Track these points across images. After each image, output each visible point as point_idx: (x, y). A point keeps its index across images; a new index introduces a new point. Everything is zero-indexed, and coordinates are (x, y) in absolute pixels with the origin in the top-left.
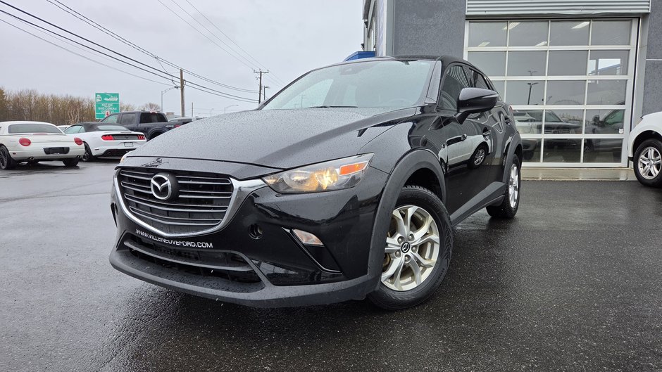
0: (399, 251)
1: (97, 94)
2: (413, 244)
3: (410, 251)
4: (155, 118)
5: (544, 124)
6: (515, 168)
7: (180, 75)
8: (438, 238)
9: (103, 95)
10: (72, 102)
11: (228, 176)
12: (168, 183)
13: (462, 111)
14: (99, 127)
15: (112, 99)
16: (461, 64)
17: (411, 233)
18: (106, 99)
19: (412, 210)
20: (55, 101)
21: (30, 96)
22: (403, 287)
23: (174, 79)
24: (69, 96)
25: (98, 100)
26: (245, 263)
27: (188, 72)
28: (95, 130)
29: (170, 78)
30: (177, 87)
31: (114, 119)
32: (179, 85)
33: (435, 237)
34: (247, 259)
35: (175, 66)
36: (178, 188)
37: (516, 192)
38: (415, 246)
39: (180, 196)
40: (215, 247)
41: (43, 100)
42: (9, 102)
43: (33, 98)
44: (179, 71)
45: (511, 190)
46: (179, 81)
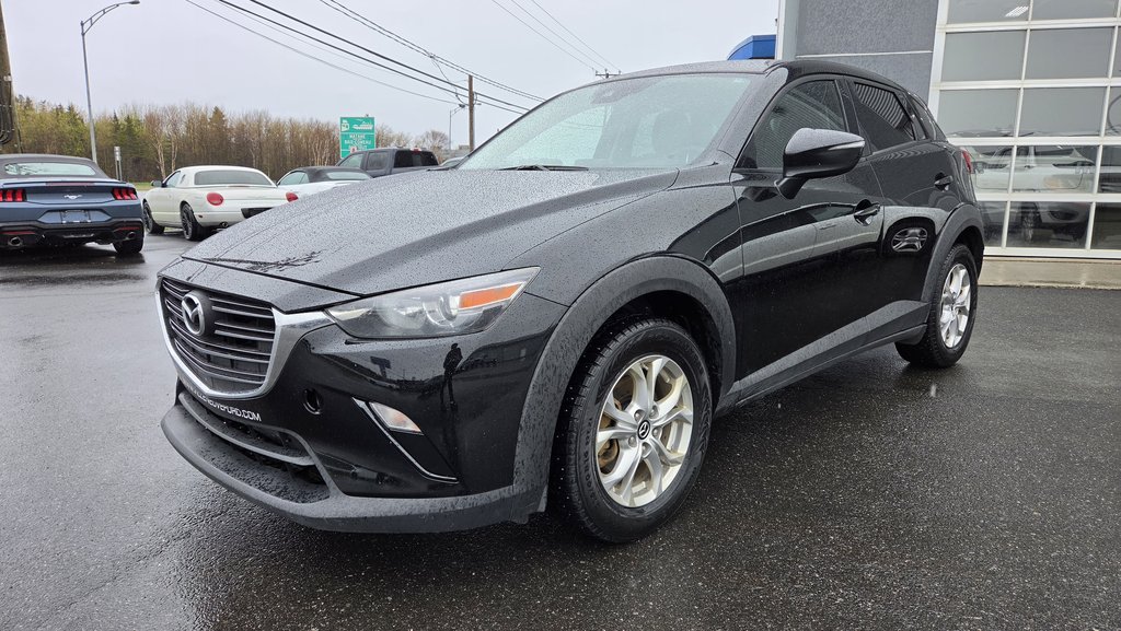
0: (634, 435)
1: (342, 119)
2: (656, 424)
3: (650, 436)
4: (418, 159)
5: (1098, 170)
6: (963, 272)
7: (467, 84)
8: (692, 413)
9: (352, 121)
10: (318, 131)
11: (270, 305)
12: (200, 309)
13: (790, 174)
14: (329, 174)
15: (364, 127)
16: (832, 77)
17: (655, 403)
18: (355, 127)
19: (658, 363)
20: (294, 128)
21: (260, 121)
22: (636, 499)
23: (459, 91)
24: (314, 121)
25: (344, 129)
26: (302, 452)
27: (483, 79)
28: (323, 180)
29: (452, 89)
30: (462, 106)
31: (357, 160)
32: (467, 101)
33: (688, 411)
34: (307, 447)
35: (463, 70)
36: (212, 317)
37: (965, 319)
38: (657, 428)
39: (217, 332)
40: (265, 420)
41: (278, 127)
42: (230, 130)
43: (263, 123)
44: (468, 78)
45: (947, 316)
46: (467, 93)
